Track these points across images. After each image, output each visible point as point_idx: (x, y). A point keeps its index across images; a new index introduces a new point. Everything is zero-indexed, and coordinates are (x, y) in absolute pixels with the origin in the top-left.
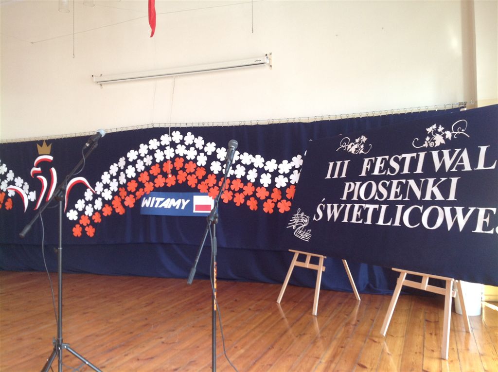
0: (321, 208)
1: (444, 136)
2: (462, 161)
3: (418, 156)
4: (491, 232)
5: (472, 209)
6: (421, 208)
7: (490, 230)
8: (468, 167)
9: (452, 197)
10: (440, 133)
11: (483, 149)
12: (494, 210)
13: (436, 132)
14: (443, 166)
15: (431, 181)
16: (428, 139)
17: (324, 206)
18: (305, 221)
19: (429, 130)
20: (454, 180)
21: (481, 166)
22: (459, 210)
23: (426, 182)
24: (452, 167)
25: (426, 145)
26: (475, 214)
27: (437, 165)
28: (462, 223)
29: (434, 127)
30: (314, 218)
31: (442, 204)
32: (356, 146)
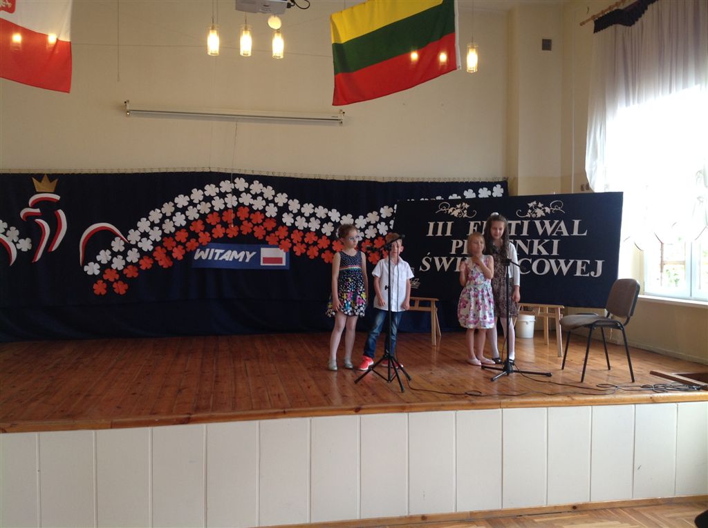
0: (427, 260)
1: (544, 210)
2: (560, 228)
3: (522, 223)
4: (588, 275)
5: (572, 261)
6: (530, 260)
7: (586, 274)
8: (565, 233)
9: (555, 253)
10: (540, 208)
11: (577, 222)
12: (588, 262)
13: (536, 207)
14: (545, 231)
15: (536, 242)
16: (530, 211)
17: (430, 259)
19: (531, 205)
20: (556, 242)
21: (576, 233)
22: (562, 262)
23: (532, 243)
24: (553, 232)
25: (528, 215)
26: (575, 264)
27: (540, 231)
28: (565, 270)
29: (535, 203)
30: (421, 269)
31: (548, 258)
32: (459, 211)
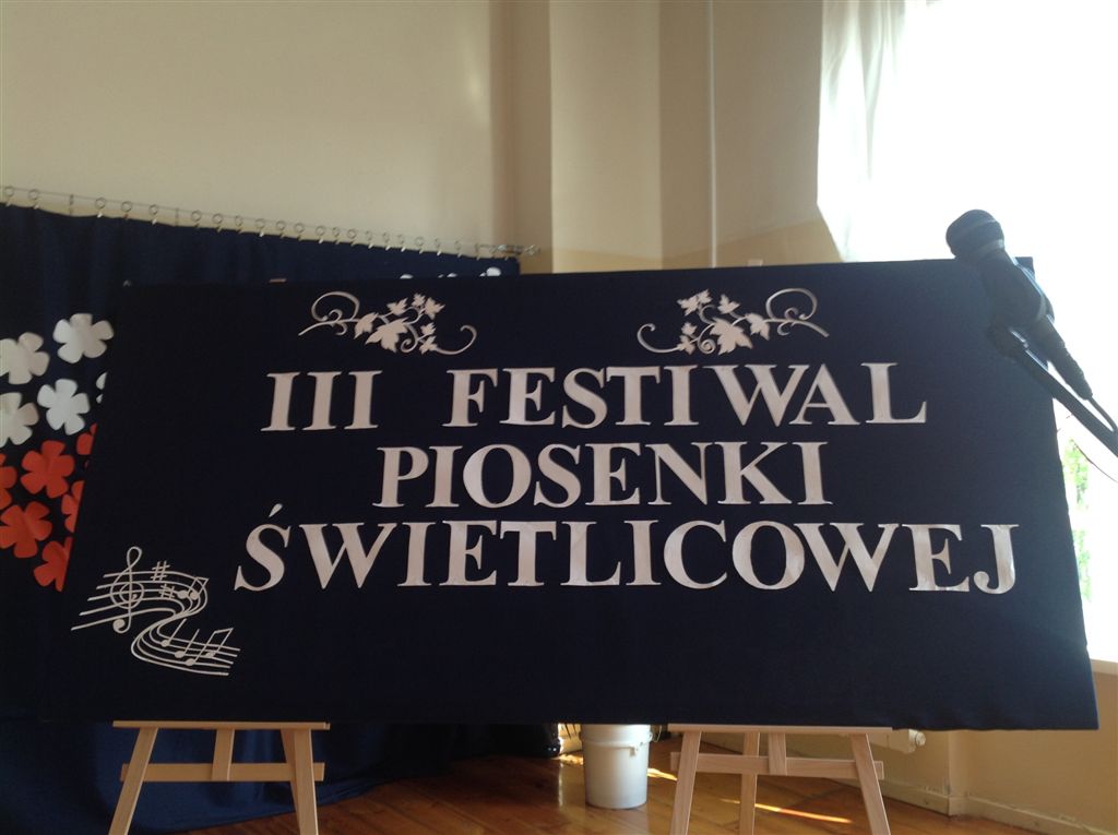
0: (270, 540)
1: (746, 326)
2: (818, 397)
3: (667, 377)
4: (964, 587)
5: (889, 530)
6: (720, 529)
7: (958, 581)
8: (843, 416)
9: (814, 495)
10: (729, 318)
11: (879, 373)
12: (956, 529)
13: (712, 312)
14: (761, 407)
15: (732, 451)
16: (688, 329)
17: (285, 534)
18: (183, 594)
19: (690, 305)
20: (810, 452)
22: (849, 531)
24: (792, 410)
25: (685, 346)
26: (903, 543)
27: (743, 409)
28: (869, 568)
29: (704, 297)
30: (240, 582)
